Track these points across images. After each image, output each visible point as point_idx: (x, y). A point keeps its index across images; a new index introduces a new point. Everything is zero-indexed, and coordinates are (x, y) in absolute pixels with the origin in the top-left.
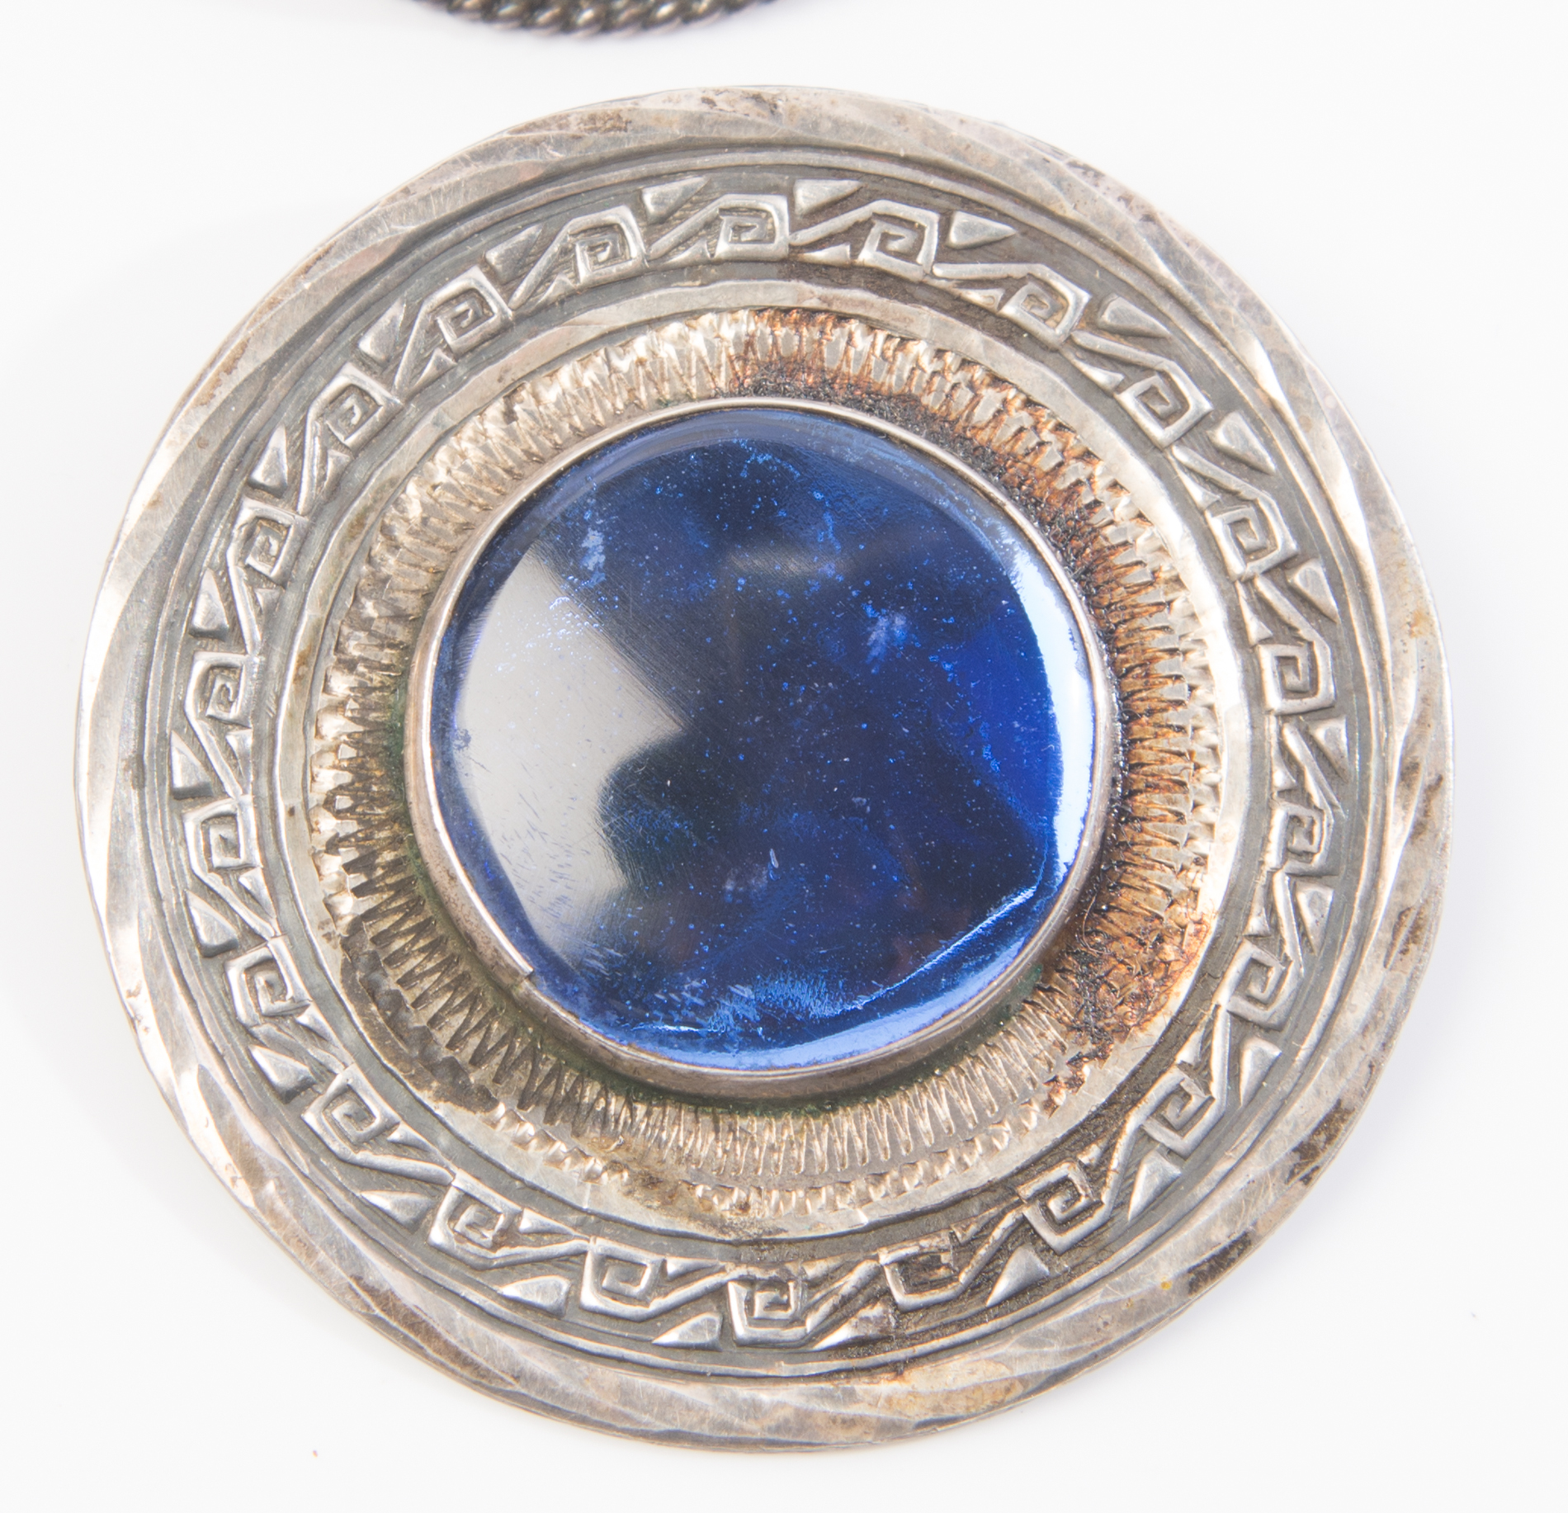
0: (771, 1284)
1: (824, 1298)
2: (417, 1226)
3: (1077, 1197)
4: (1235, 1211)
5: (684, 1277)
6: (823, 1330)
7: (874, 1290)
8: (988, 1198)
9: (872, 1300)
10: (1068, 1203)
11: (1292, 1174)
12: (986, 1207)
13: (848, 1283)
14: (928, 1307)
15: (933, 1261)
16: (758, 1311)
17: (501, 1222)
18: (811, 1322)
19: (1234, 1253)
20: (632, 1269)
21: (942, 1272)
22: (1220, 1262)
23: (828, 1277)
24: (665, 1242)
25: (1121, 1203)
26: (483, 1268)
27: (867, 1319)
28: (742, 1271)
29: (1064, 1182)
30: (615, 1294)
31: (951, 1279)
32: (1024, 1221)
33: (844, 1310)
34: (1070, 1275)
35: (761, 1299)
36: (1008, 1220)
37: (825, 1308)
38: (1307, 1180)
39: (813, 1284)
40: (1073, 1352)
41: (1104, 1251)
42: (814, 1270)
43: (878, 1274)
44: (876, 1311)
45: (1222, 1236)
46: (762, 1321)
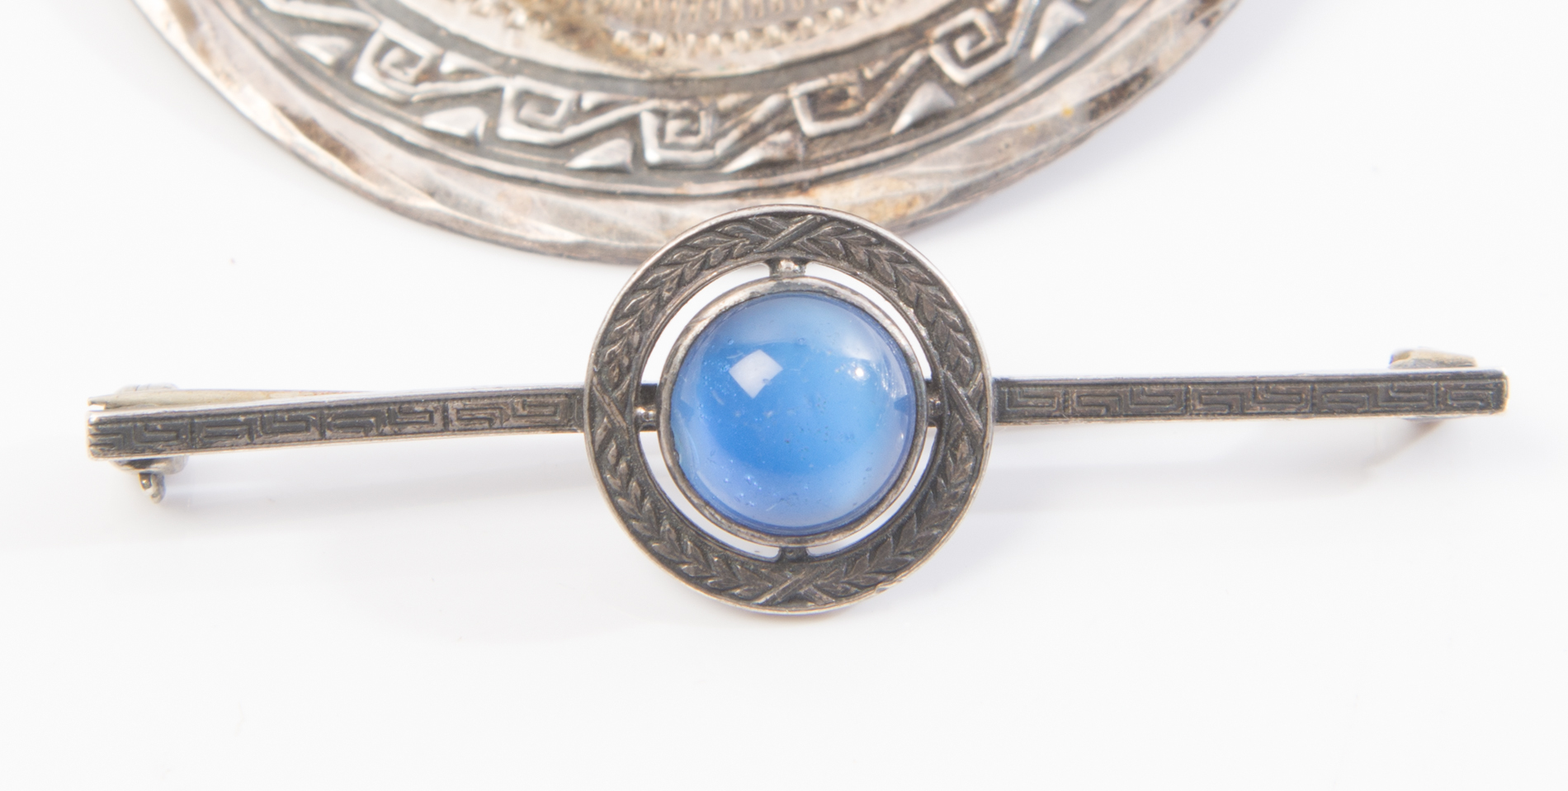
0: (683, 114)
1: (735, 126)
2: (343, 68)
3: (981, 38)
4: (1137, 49)
5: (599, 109)
6: (732, 155)
7: (783, 119)
8: (896, 41)
9: (779, 128)
10: (973, 45)
11: (1193, 17)
12: (893, 49)
13: (758, 114)
14: (834, 134)
15: (841, 95)
16: (670, 137)
17: (422, 65)
18: (722, 146)
19: (1134, 86)
20: (549, 104)
21: (850, 104)
22: (1119, 96)
23: (739, 109)
24: (582, 81)
25: (1027, 45)
26: (404, 103)
27: (775, 144)
28: (654, 103)
29: (970, 27)
30: (531, 124)
31: (859, 108)
32: (929, 62)
33: (754, 135)
34: (974, 107)
35: (673, 126)
36: (916, 58)
37: (735, 134)
38: (1207, 23)
39: (723, 116)
40: (975, 170)
41: (1009, 86)
42: (728, 101)
43: (786, 107)
44: (785, 136)
45: (1123, 71)
46: (674, 146)
